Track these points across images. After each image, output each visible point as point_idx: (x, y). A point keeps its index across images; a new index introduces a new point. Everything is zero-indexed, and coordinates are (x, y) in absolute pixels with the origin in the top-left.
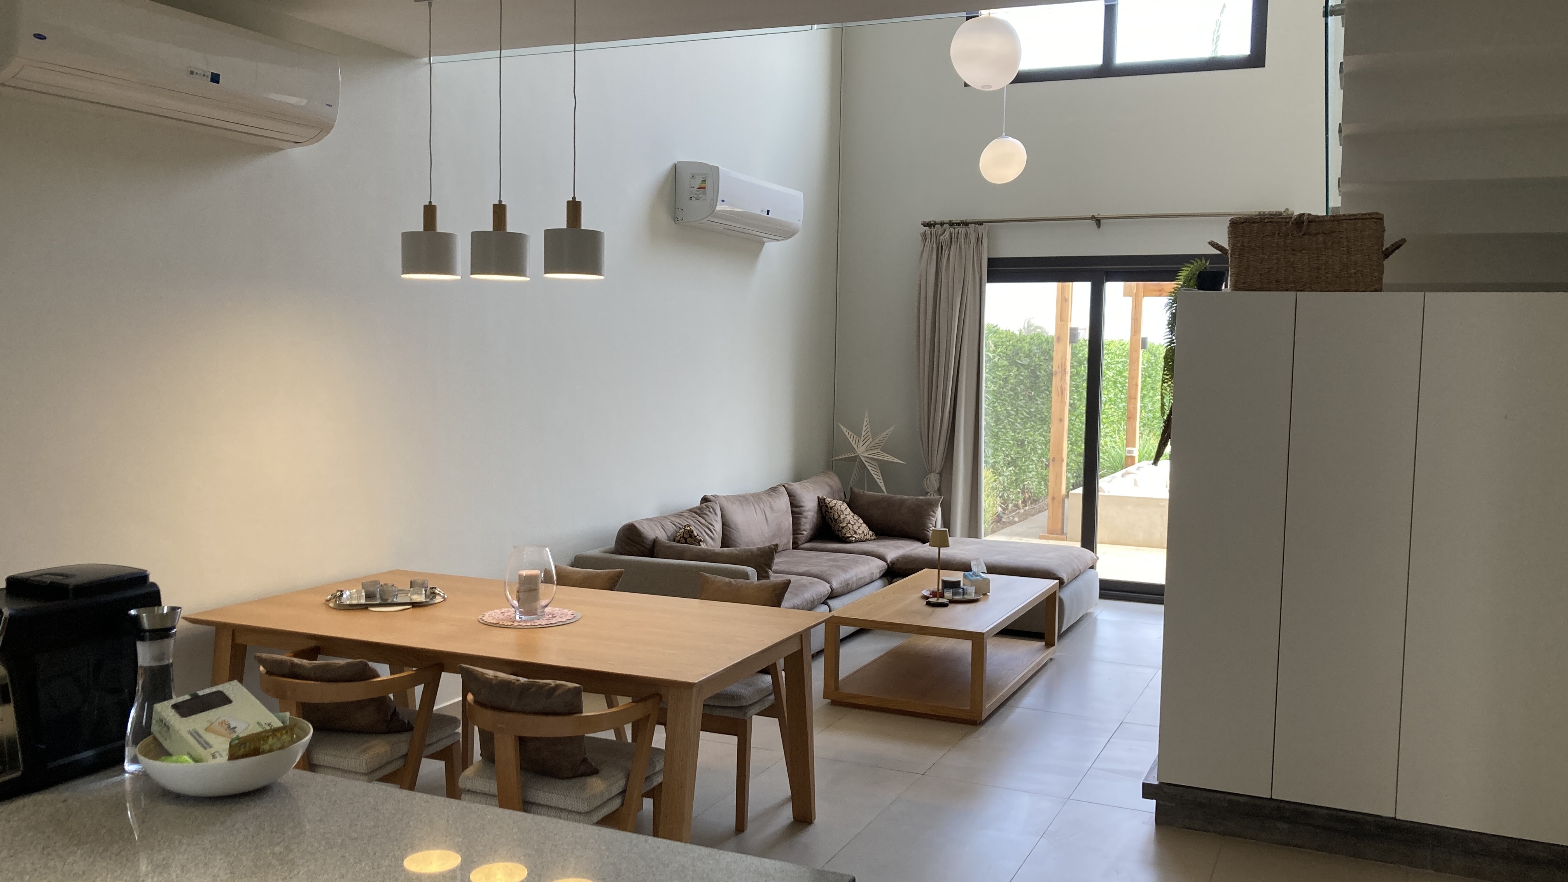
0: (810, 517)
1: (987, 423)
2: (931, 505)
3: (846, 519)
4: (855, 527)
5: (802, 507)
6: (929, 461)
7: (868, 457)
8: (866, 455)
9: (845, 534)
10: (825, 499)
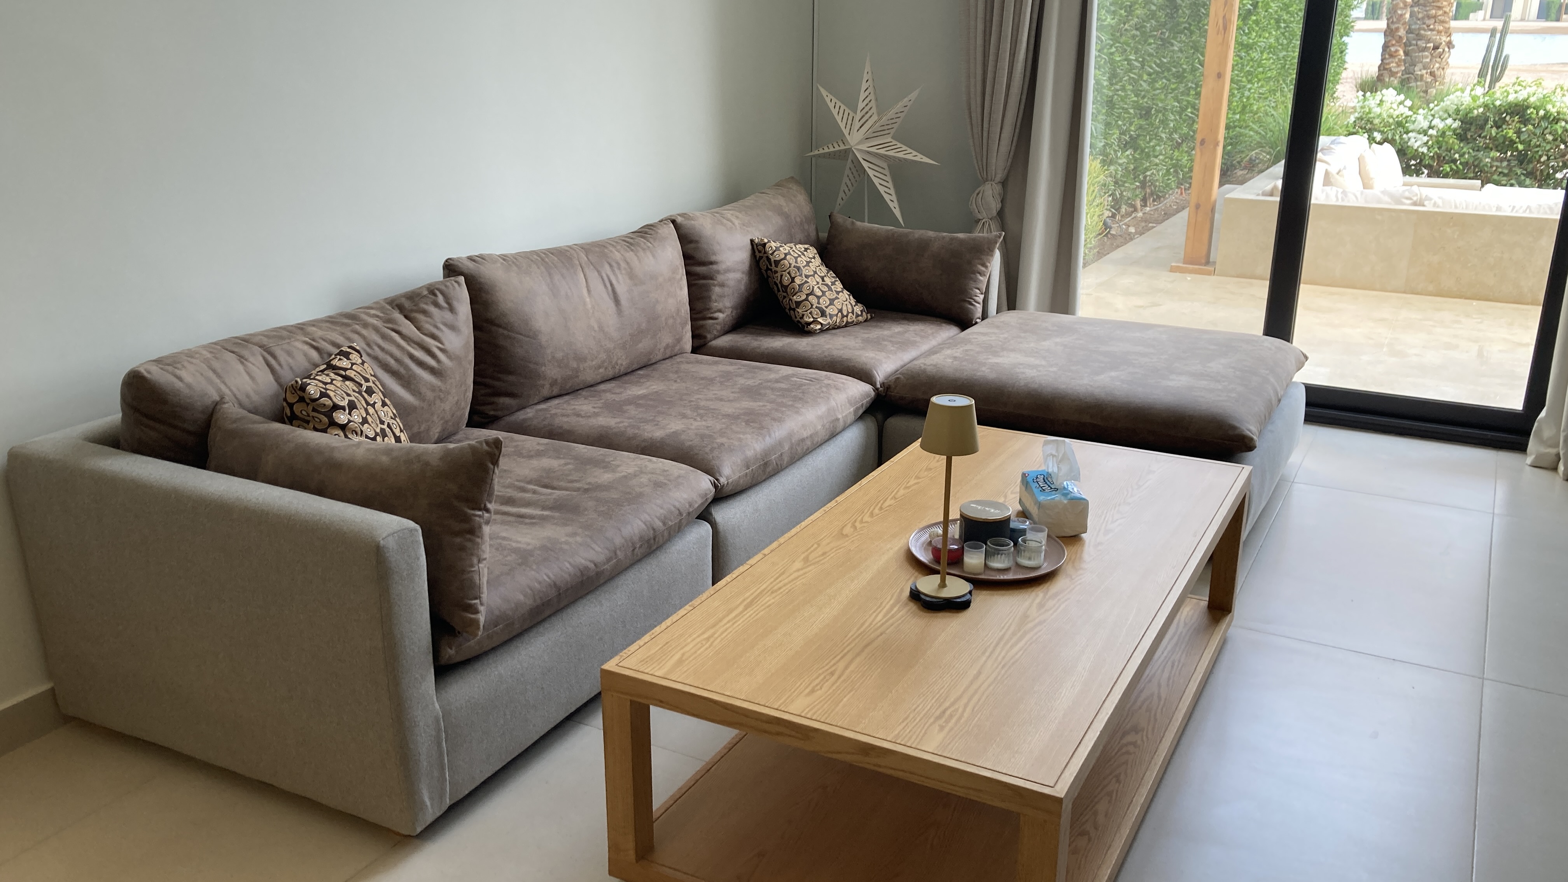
0: (731, 283)
1: (1098, 82)
2: (981, 251)
3: (806, 285)
4: (824, 302)
5: (712, 263)
6: (982, 160)
7: (868, 152)
8: (864, 147)
9: (802, 318)
10: (765, 244)
